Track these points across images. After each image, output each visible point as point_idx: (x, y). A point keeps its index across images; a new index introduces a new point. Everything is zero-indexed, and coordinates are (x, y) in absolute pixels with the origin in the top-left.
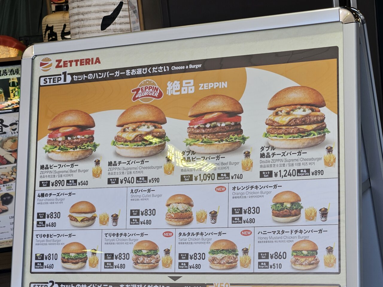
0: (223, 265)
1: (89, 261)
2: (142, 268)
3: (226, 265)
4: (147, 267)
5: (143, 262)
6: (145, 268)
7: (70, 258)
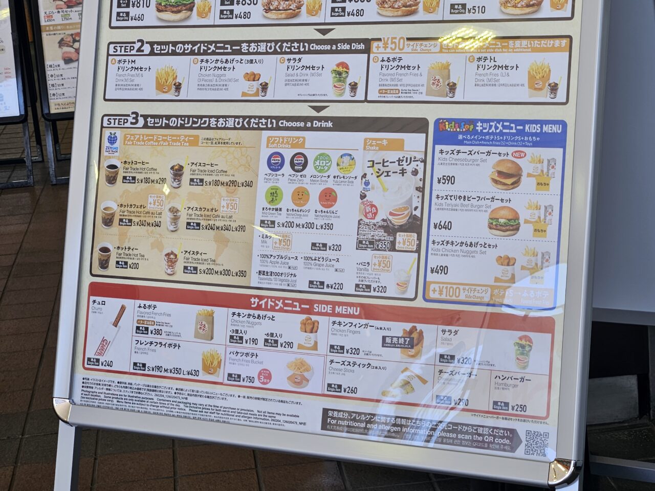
0: (397, 10)
1: (197, 8)
2: (276, 17)
3: (402, 10)
4: (283, 16)
5: (277, 8)
6: (280, 16)
7: (169, 5)
